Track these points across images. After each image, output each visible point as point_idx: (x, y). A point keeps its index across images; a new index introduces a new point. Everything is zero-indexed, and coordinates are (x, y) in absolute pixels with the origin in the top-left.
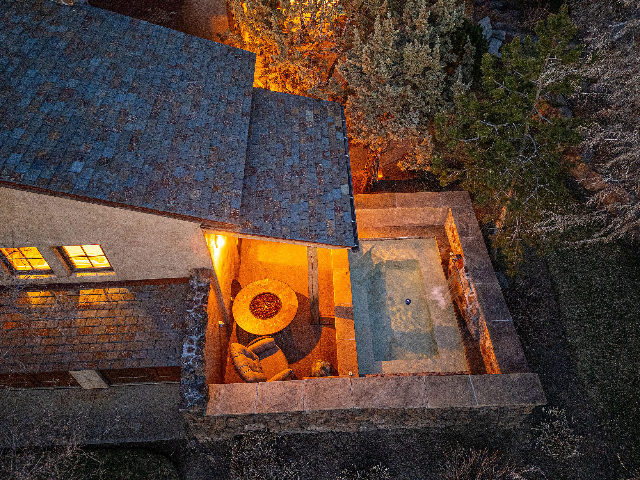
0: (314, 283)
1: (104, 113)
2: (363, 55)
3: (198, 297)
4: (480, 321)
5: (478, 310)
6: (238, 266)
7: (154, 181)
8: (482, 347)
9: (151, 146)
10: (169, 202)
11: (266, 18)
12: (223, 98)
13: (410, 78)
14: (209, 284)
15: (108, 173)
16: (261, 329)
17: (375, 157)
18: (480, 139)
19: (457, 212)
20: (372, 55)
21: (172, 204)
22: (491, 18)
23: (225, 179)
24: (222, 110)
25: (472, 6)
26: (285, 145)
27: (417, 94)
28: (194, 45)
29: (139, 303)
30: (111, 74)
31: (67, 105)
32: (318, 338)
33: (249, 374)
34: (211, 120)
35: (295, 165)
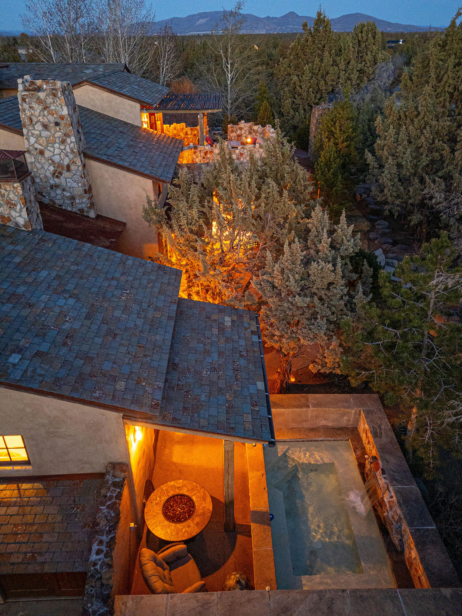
0: (230, 483)
1: (45, 314)
2: (275, 272)
3: (112, 493)
4: (403, 528)
5: (400, 516)
6: (152, 466)
7: (83, 373)
8: (408, 559)
9: (84, 342)
10: (95, 392)
11: (192, 243)
12: (151, 305)
13: (317, 291)
14: (124, 479)
15: (42, 365)
16: (174, 534)
17: (287, 361)
18: (384, 342)
19: (368, 413)
20: (282, 272)
21: (97, 394)
22: (384, 251)
23: (149, 372)
24: (150, 314)
25: (366, 241)
26: (205, 345)
27: (323, 304)
28: (130, 262)
29: (51, 499)
30: (55, 283)
31: (13, 307)
32: (233, 548)
33: (158, 584)
34: (140, 322)
35: (214, 362)
